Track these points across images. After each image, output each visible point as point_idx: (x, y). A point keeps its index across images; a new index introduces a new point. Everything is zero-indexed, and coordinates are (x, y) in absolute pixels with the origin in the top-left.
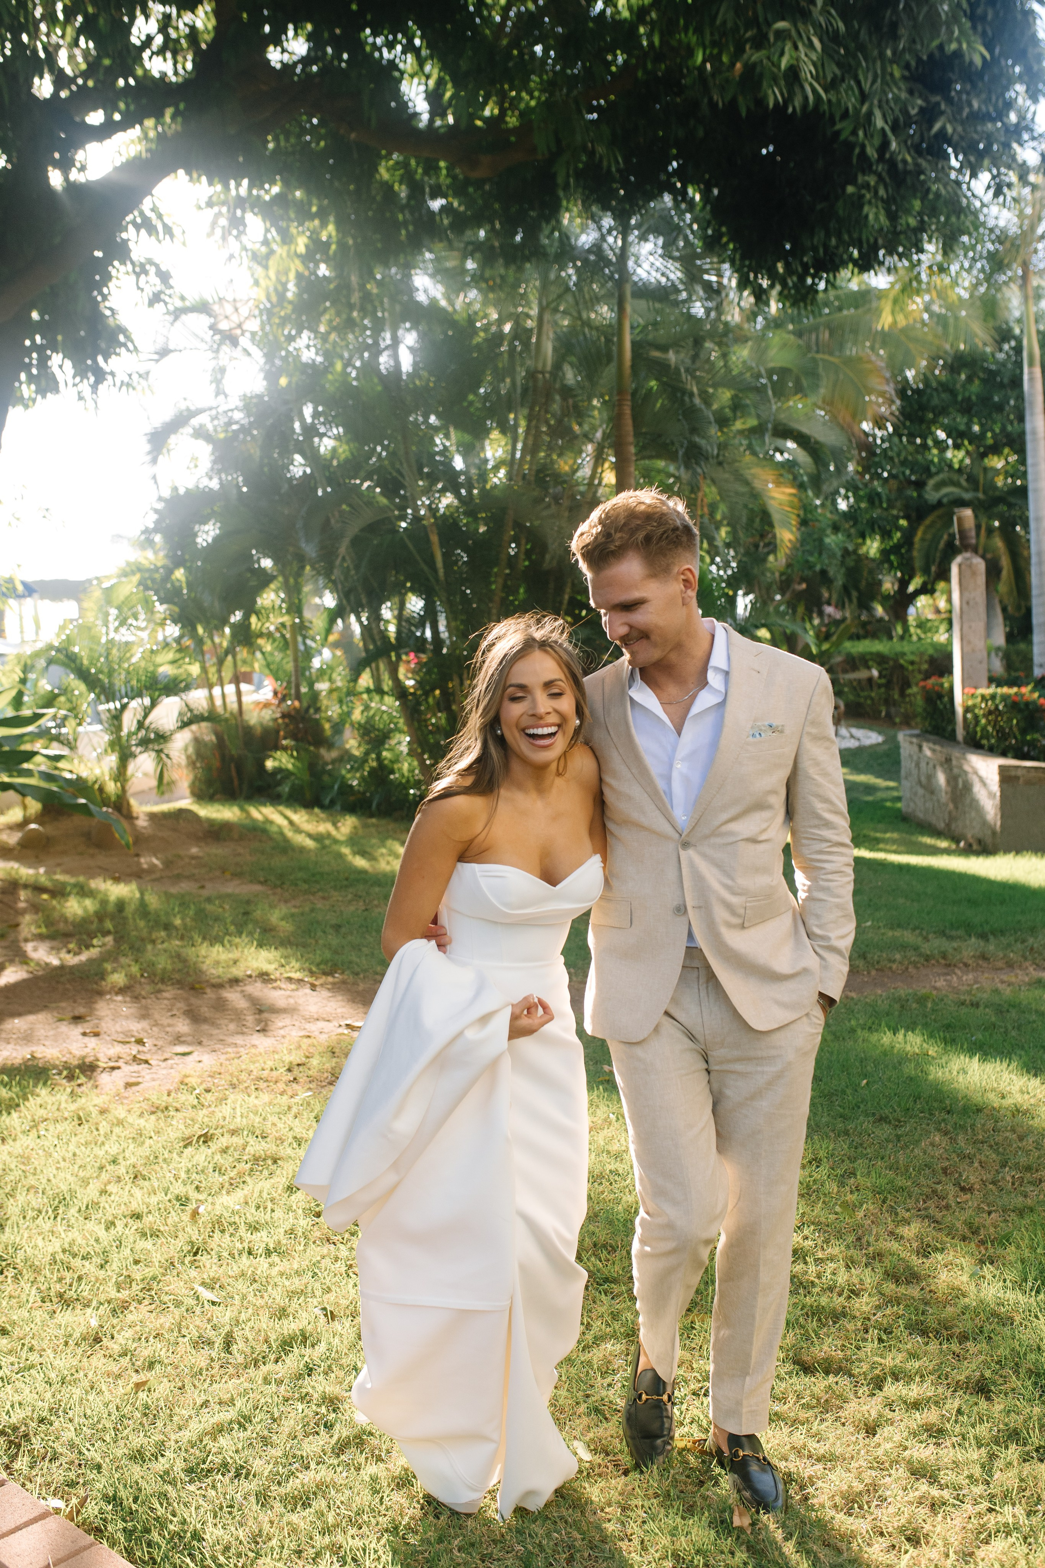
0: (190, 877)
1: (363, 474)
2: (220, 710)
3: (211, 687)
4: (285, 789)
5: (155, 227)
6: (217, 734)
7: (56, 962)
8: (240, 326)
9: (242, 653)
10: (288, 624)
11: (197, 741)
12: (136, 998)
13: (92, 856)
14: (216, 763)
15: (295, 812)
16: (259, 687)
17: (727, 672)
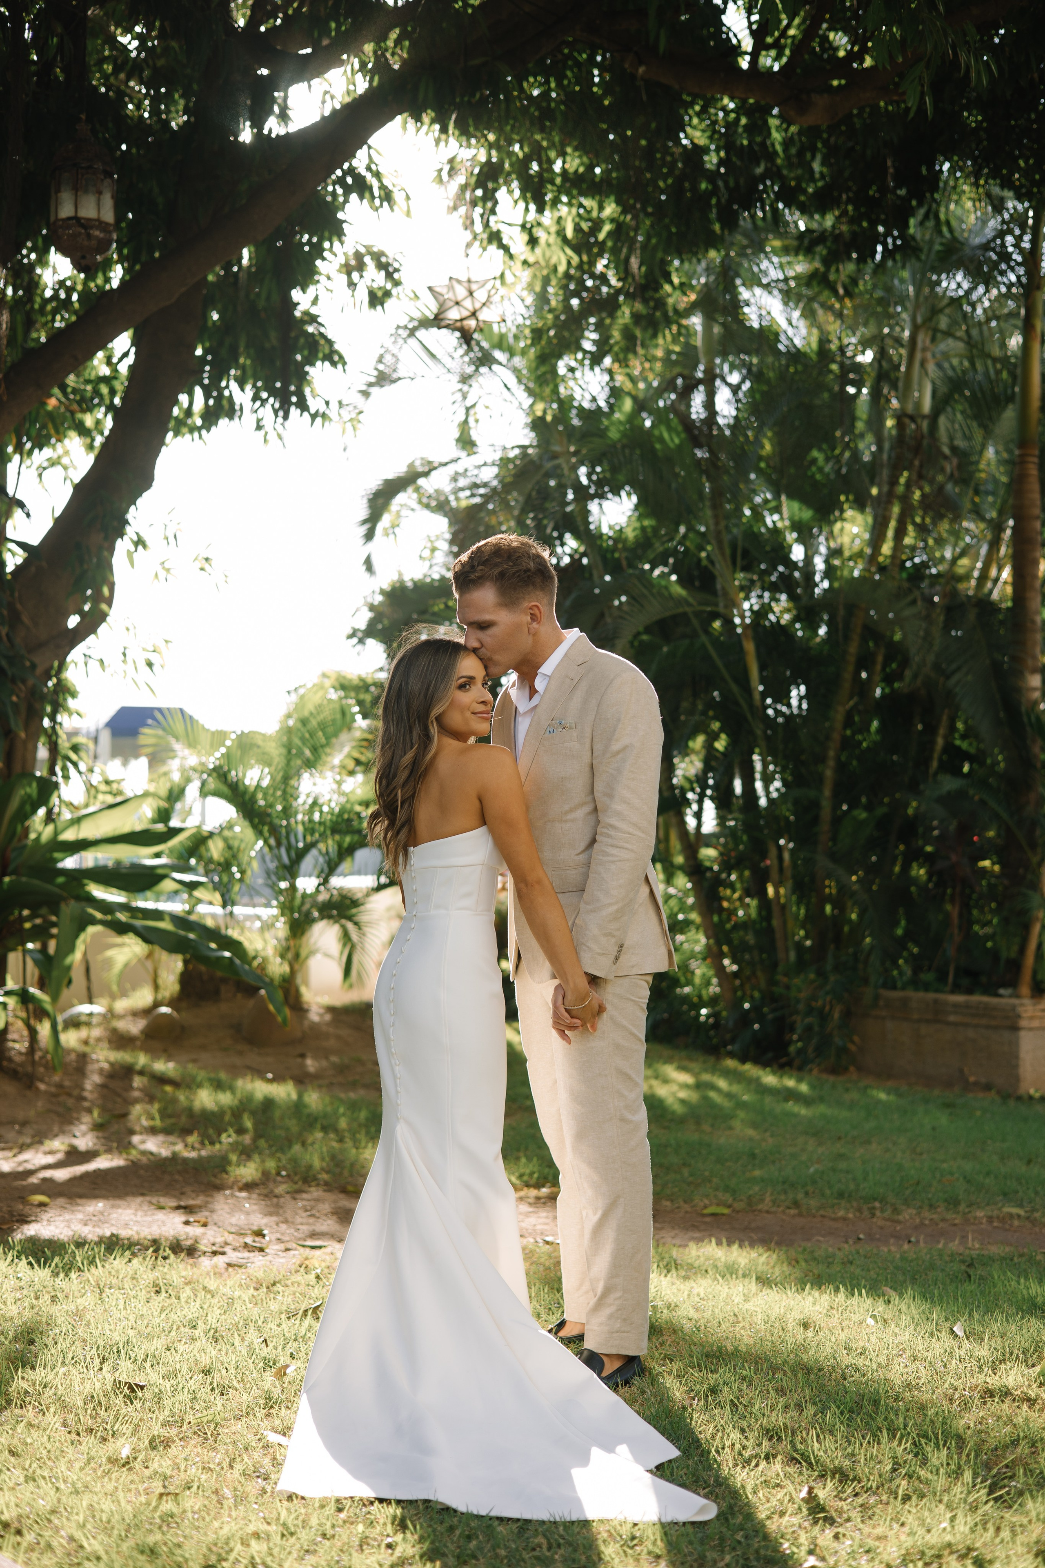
1: (651, 555)
5: (370, 188)
7: (165, 1153)
8: (474, 315)
12: (269, 1196)
13: (241, 1053)
17: (550, 677)
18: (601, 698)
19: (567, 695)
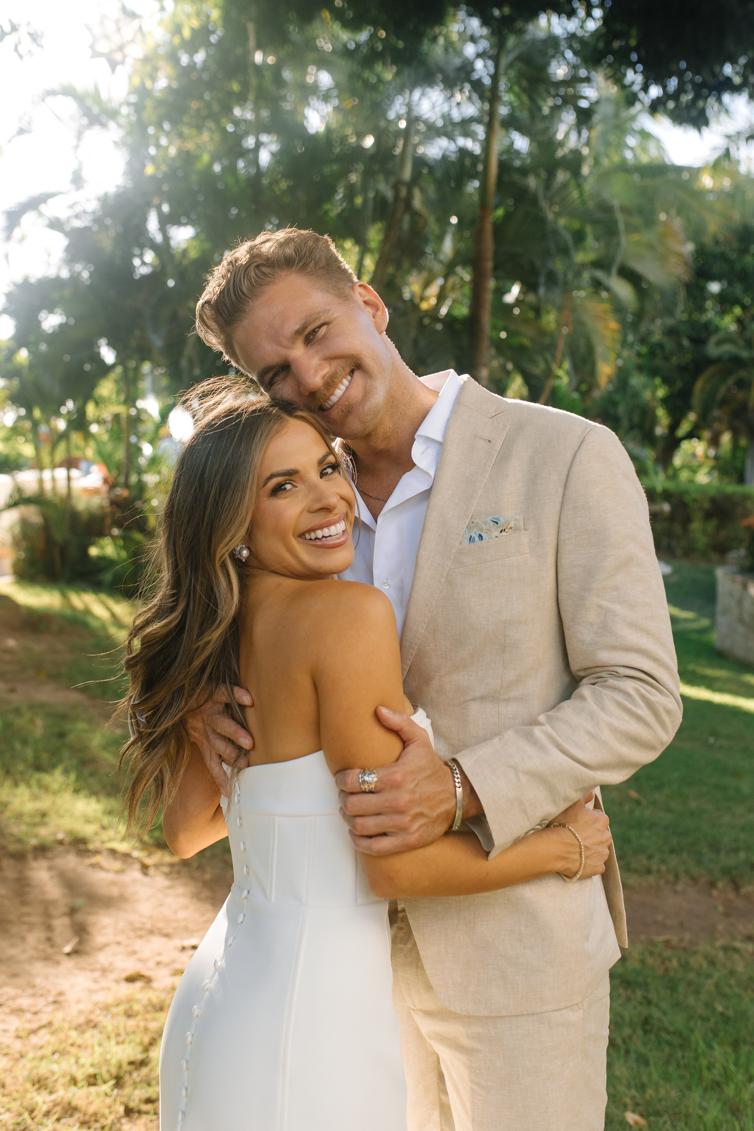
0: (2, 676)
2: (49, 493)
3: (41, 469)
4: (107, 577)
6: (46, 518)
8: (121, 48)
9: (76, 438)
10: (124, 416)
11: (24, 523)
14: (40, 544)
15: (117, 602)
16: (87, 473)
17: (441, 445)
18: (569, 471)
19: (490, 469)
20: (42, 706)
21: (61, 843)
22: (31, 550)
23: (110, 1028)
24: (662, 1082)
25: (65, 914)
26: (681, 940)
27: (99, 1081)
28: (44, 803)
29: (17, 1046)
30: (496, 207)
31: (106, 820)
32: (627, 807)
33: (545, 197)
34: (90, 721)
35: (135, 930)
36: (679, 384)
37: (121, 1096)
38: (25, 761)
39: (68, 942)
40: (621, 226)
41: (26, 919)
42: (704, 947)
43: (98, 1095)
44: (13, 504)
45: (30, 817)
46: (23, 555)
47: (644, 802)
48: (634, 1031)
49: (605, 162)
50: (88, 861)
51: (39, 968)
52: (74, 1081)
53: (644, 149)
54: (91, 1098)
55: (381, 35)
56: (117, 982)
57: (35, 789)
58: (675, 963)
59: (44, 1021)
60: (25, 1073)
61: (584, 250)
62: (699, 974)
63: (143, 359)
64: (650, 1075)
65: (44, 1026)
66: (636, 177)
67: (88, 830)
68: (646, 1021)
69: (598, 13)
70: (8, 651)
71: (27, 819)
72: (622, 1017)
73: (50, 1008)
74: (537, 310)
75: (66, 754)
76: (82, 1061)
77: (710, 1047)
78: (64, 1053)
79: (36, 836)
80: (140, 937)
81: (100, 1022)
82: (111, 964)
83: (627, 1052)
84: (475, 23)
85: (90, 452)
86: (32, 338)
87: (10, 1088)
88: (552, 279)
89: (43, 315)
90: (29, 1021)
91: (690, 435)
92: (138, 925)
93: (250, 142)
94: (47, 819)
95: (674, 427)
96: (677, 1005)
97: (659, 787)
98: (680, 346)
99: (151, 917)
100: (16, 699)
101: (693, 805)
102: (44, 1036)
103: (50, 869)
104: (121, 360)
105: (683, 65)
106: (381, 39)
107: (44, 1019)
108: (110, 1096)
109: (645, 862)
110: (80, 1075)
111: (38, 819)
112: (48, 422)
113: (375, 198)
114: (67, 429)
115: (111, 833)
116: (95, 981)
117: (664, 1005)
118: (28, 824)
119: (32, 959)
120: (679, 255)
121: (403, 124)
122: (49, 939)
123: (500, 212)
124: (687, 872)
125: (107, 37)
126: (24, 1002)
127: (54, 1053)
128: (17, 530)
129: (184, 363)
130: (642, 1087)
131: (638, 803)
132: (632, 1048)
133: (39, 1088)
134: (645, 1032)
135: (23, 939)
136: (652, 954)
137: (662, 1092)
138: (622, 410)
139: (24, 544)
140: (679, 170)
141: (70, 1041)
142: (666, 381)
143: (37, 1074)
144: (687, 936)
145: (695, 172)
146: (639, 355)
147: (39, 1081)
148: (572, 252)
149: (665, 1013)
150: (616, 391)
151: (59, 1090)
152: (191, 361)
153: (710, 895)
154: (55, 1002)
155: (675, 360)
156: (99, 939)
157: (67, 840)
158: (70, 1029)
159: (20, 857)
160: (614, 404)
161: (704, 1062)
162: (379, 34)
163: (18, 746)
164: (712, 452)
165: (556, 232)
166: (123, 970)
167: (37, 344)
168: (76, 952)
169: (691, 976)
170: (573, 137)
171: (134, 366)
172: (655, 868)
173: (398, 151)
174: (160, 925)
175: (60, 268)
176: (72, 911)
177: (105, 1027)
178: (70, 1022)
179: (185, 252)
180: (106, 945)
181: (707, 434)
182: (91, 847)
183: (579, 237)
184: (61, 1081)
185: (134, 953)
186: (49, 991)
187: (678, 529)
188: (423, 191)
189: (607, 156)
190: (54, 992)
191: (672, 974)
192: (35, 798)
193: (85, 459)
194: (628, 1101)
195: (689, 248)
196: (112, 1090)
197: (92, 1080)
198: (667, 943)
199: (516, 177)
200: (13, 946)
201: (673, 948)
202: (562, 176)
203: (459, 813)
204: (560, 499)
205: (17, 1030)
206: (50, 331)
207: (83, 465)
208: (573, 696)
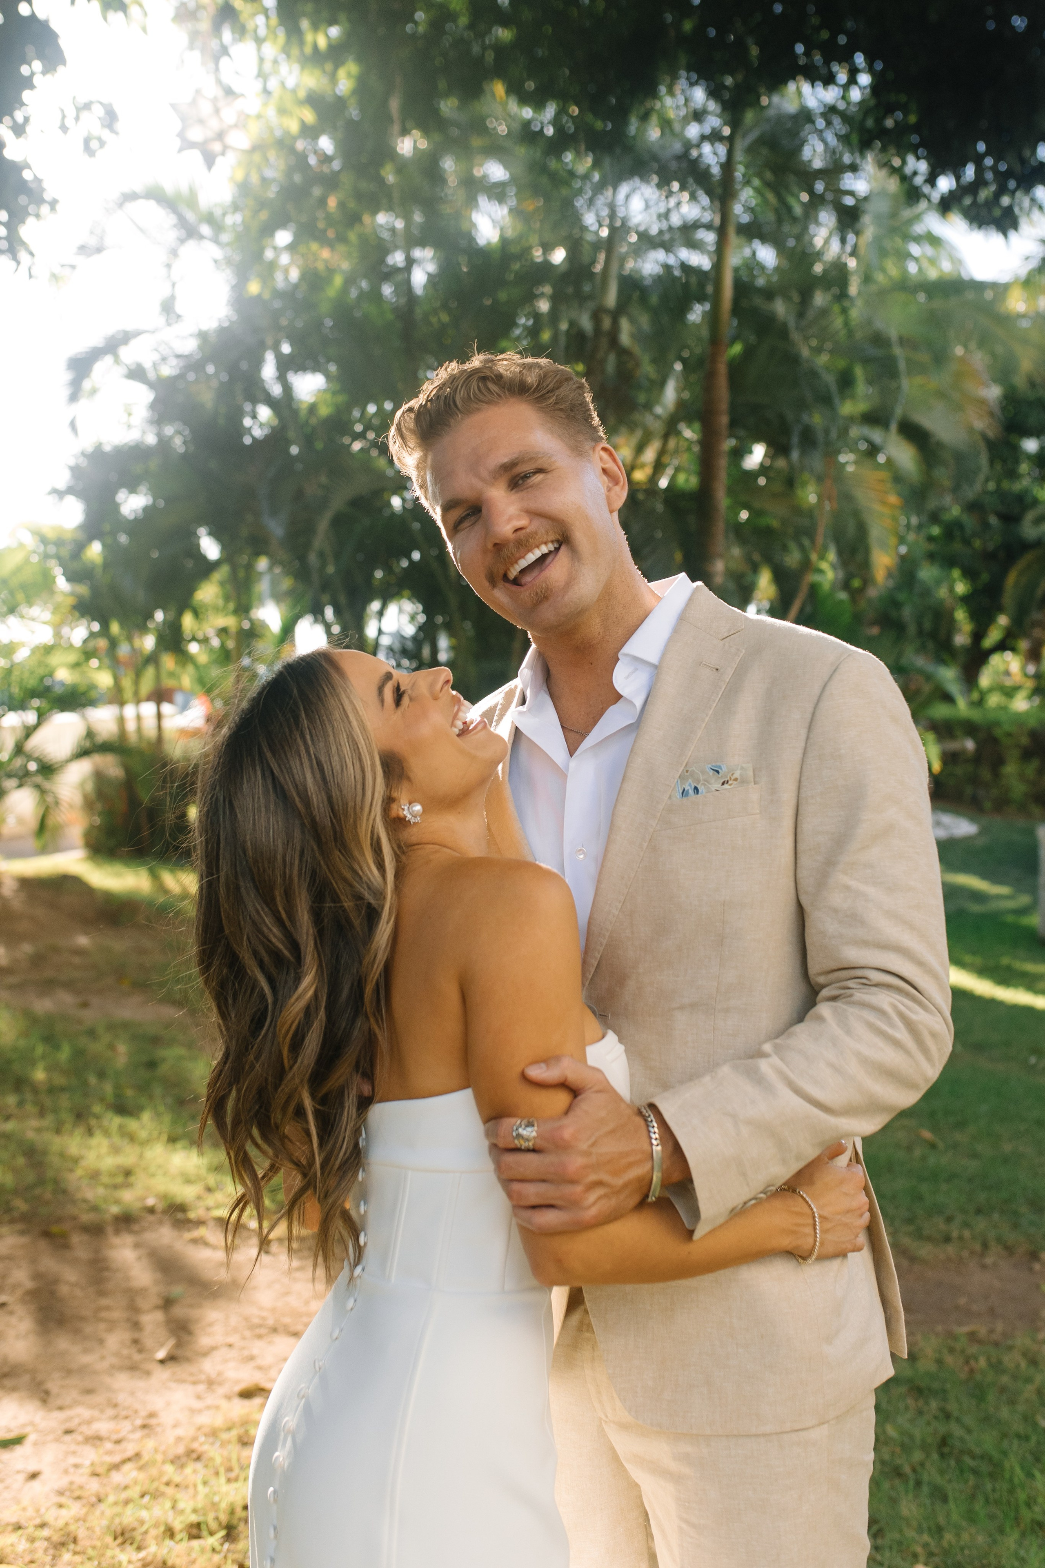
0: (69, 985)
2: (133, 738)
3: (122, 703)
6: (127, 770)
8: (220, 136)
9: (168, 661)
10: (231, 628)
11: (99, 776)
14: (121, 806)
16: (185, 707)
17: (656, 667)
18: (815, 708)
19: (715, 705)
20: (125, 1025)
21: (151, 1210)
22: (108, 813)
23: (218, 1460)
24: (964, 1524)
25: (157, 1307)
26: (991, 1331)
27: (205, 1533)
28: (128, 1157)
29: (94, 1486)
30: (732, 342)
31: (212, 1180)
32: (918, 1152)
33: (797, 328)
34: (190, 1045)
35: (252, 1327)
36: (985, 577)
37: (234, 1552)
38: (102, 1100)
39: (162, 1345)
40: (902, 365)
41: (104, 1314)
42: (1022, 1340)
43: (203, 1550)
44: (82, 753)
45: (110, 1175)
46: (97, 821)
47: (941, 1145)
48: (928, 1456)
49: (880, 278)
50: (188, 1235)
51: (122, 1382)
52: (170, 1533)
53: (933, 261)
54: (194, 1555)
55: (573, 112)
56: (228, 1398)
57: (117, 1140)
58: (982, 1362)
59: (130, 1453)
60: (105, 1522)
61: (853, 397)
62: (1015, 1377)
63: (257, 554)
64: (948, 1515)
65: (129, 1459)
66: (922, 297)
67: (187, 1193)
68: (944, 1442)
69: (864, 79)
70: (79, 952)
71: (105, 1179)
72: (911, 1437)
73: (138, 1435)
74: (790, 482)
75: (158, 1091)
76: (181, 1505)
77: (1030, 1475)
78: (156, 1495)
79: (117, 1202)
80: (260, 1337)
81: (205, 1452)
82: (219, 1374)
83: (918, 1484)
84: (699, 95)
85: (187, 680)
86: (107, 527)
87: (83, 1543)
88: (808, 440)
89: (122, 495)
90: (109, 1453)
91: (1002, 646)
92: (256, 1321)
93: (397, 258)
94: (132, 1179)
95: (978, 636)
96: (986, 1420)
97: (961, 1125)
98: (986, 525)
99: (273, 1310)
100: (89, 1016)
101: (1007, 1148)
102: (129, 1473)
103: (137, 1246)
104: (228, 556)
105: (981, 147)
106: (571, 117)
107: (130, 1449)
108: (219, 1552)
109: (942, 1226)
110: (178, 1525)
111: (120, 1179)
112: (130, 639)
113: (568, 331)
114: (155, 649)
115: (219, 1196)
116: (199, 1397)
117: (968, 1420)
118: (106, 1186)
119: (114, 1369)
120: (982, 402)
121: (605, 233)
122: (136, 1342)
123: (737, 349)
124: (999, 1240)
125: (201, 122)
126: (103, 1427)
127: (142, 1496)
128: (90, 787)
129: (313, 558)
130: (938, 1531)
131: (933, 1146)
132: (925, 1477)
133: (123, 1543)
134: (942, 1456)
135: (101, 1342)
136: (951, 1350)
137: (965, 1536)
138: (907, 613)
139: (99, 806)
140: (980, 286)
141: (165, 1479)
142: (969, 574)
143: (120, 1524)
144: (1000, 1327)
145: (1000, 289)
146: (931, 539)
147: (122, 1534)
148: (837, 400)
149: (969, 1431)
150: (899, 588)
151: (150, 1546)
152: (321, 555)
153: (1031, 1270)
154: (144, 1426)
155: (977, 543)
156: (204, 1341)
157: (160, 1206)
158: (164, 1462)
159: (96, 1231)
160: (897, 605)
161: (1022, 1496)
162: (570, 111)
163: (93, 1080)
164: (1031, 669)
165: (813, 374)
166: (237, 1382)
167: (114, 534)
168: (171, 1359)
169: (1005, 1379)
170: (835, 246)
171: (245, 562)
172: (955, 1234)
173: (598, 268)
174: (287, 1320)
175: (144, 432)
176: (167, 1303)
177: (212, 1459)
178: (164, 1453)
179: (313, 408)
180: (214, 1348)
181: (1024, 645)
182: (192, 1215)
183: (846, 381)
184: (153, 1532)
185: (252, 1358)
186: (136, 1412)
187: (986, 774)
188: (633, 321)
189: (883, 270)
190: (143, 1413)
191: (978, 1377)
192: (116, 1150)
193: (181, 689)
194: (919, 1549)
195: (994, 392)
196: (222, 1544)
197: (195, 1531)
198: (972, 1336)
199: (758, 301)
200: (86, 1351)
201: (979, 1342)
202: (820, 299)
203: (657, 1177)
204: (803, 744)
205: (92, 1464)
206: (132, 517)
207: (179, 698)
208: (807, 1017)
